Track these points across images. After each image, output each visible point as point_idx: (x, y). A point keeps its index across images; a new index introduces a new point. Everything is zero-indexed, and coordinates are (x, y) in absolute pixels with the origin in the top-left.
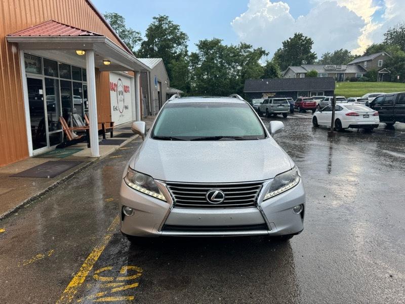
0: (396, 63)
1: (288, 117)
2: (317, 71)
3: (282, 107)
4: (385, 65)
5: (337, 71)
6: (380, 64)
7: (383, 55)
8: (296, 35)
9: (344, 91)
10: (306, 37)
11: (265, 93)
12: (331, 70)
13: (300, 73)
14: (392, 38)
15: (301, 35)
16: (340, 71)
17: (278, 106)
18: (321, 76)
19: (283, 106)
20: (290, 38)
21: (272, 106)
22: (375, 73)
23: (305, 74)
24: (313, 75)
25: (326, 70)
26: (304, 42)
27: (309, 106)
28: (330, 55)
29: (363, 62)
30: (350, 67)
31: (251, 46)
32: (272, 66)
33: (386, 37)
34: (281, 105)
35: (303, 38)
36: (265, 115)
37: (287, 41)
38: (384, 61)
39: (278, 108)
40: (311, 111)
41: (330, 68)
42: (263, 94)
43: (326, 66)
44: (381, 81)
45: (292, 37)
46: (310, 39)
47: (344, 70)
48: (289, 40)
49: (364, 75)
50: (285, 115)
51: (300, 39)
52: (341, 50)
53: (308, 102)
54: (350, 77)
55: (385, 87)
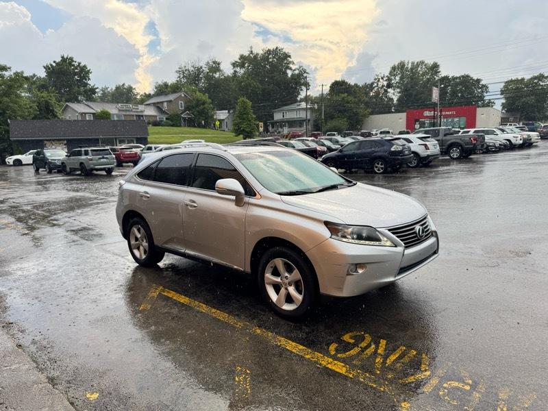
0: (197, 105)
1: (113, 173)
2: (109, 111)
3: (105, 160)
4: (187, 108)
5: (134, 112)
6: (182, 106)
7: (183, 95)
8: (63, 57)
9: (155, 138)
10: (79, 63)
11: (47, 140)
12: (126, 111)
13: (85, 113)
14: (184, 77)
15: (71, 59)
16: (137, 112)
17: (100, 158)
18: (116, 119)
19: (107, 158)
20: (55, 62)
21: (91, 160)
22: (178, 116)
23: (93, 114)
24: (104, 116)
25: (120, 110)
26: (76, 69)
27: (131, 157)
28: (109, 89)
29: (162, 102)
30: (148, 108)
31: (9, 68)
32: (46, 102)
33: (178, 75)
34: (103, 158)
35: (76, 64)
36: (79, 172)
37: (51, 65)
38: (185, 103)
39: (99, 161)
40: (132, 164)
41: (124, 108)
42: (45, 142)
43: (120, 105)
44: (185, 126)
45: (59, 60)
46: (85, 66)
47: (142, 112)
48: (54, 65)
49: (167, 119)
50: (109, 171)
51: (70, 64)
52: (124, 85)
53: (128, 152)
54: (151, 120)
55: (191, 133)
